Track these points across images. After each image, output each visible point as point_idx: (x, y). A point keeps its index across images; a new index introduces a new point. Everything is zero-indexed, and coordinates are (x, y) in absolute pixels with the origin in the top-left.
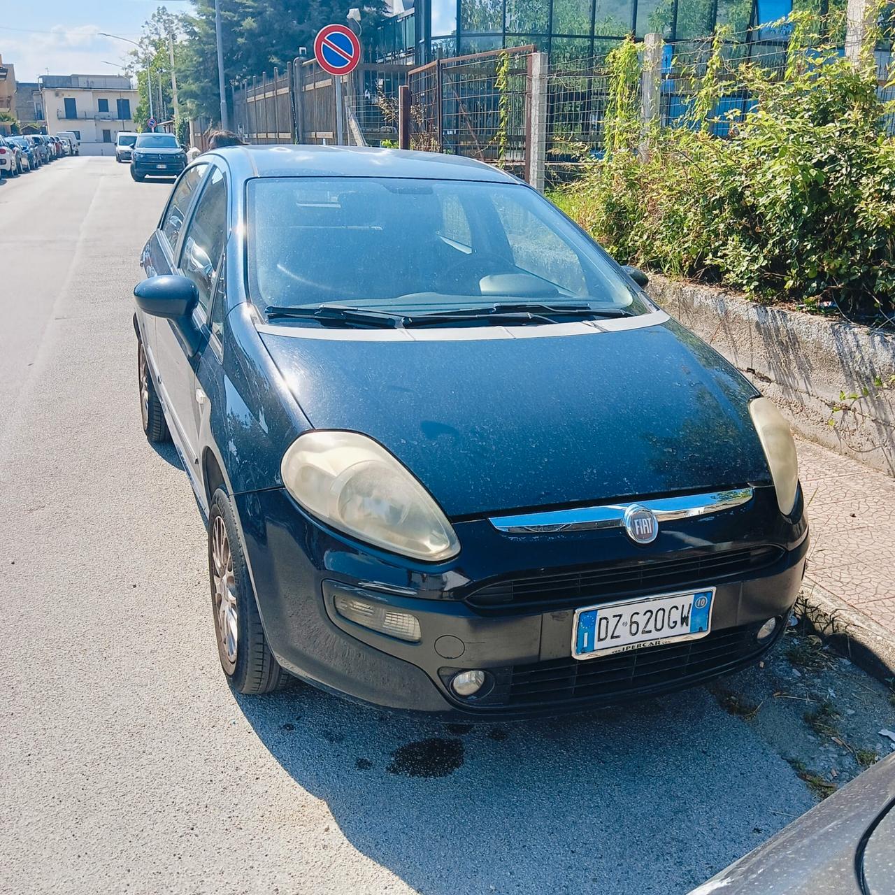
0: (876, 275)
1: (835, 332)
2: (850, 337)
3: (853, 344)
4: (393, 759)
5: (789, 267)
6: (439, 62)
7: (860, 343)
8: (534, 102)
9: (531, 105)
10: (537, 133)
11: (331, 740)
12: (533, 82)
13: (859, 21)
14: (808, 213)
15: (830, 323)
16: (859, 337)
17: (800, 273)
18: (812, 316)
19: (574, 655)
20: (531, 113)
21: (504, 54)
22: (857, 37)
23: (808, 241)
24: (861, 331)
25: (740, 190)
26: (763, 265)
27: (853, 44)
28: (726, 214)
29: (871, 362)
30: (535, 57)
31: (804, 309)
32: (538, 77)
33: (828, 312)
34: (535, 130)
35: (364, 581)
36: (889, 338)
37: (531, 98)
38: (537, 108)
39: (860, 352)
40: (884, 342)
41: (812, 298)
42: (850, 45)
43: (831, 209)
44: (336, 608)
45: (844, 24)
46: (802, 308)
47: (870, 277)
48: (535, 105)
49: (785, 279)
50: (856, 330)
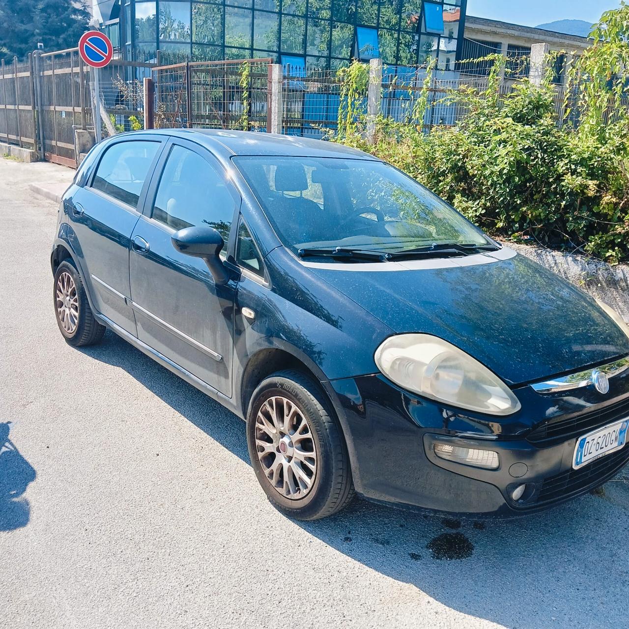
0: (568, 220)
1: (538, 255)
2: (550, 258)
3: (552, 262)
4: (431, 550)
5: (498, 214)
6: (187, 63)
7: (557, 261)
8: (273, 98)
9: (271, 100)
10: (276, 119)
11: (383, 544)
12: (273, 84)
13: (540, 63)
14: (519, 181)
15: (534, 249)
16: (556, 258)
17: (508, 218)
18: (519, 245)
19: (573, 467)
20: (271, 105)
21: (246, 63)
22: (538, 73)
23: (517, 198)
24: (557, 254)
25: (460, 165)
26: (482, 212)
27: (535, 77)
28: (448, 180)
29: (565, 273)
30: (273, 67)
31: (512, 241)
32: (277, 80)
33: (527, 242)
34: (275, 116)
35: (460, 433)
36: (579, 258)
37: (271, 95)
38: (277, 102)
39: (557, 267)
40: (575, 260)
41: (516, 234)
42: (532, 77)
43: (531, 179)
44: (435, 452)
45: (528, 64)
46: (510, 240)
47: (563, 221)
48: (275, 100)
49: (496, 221)
50: (554, 253)
